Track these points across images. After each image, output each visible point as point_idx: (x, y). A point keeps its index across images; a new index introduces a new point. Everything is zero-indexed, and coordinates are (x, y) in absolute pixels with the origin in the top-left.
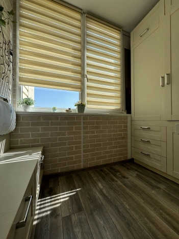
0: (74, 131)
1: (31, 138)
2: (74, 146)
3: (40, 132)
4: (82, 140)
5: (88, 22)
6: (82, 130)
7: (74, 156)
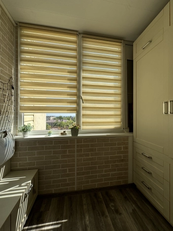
0: (68, 154)
1: (28, 162)
2: (68, 168)
3: (36, 156)
4: (76, 163)
5: (84, 42)
6: (76, 153)
7: (67, 178)
